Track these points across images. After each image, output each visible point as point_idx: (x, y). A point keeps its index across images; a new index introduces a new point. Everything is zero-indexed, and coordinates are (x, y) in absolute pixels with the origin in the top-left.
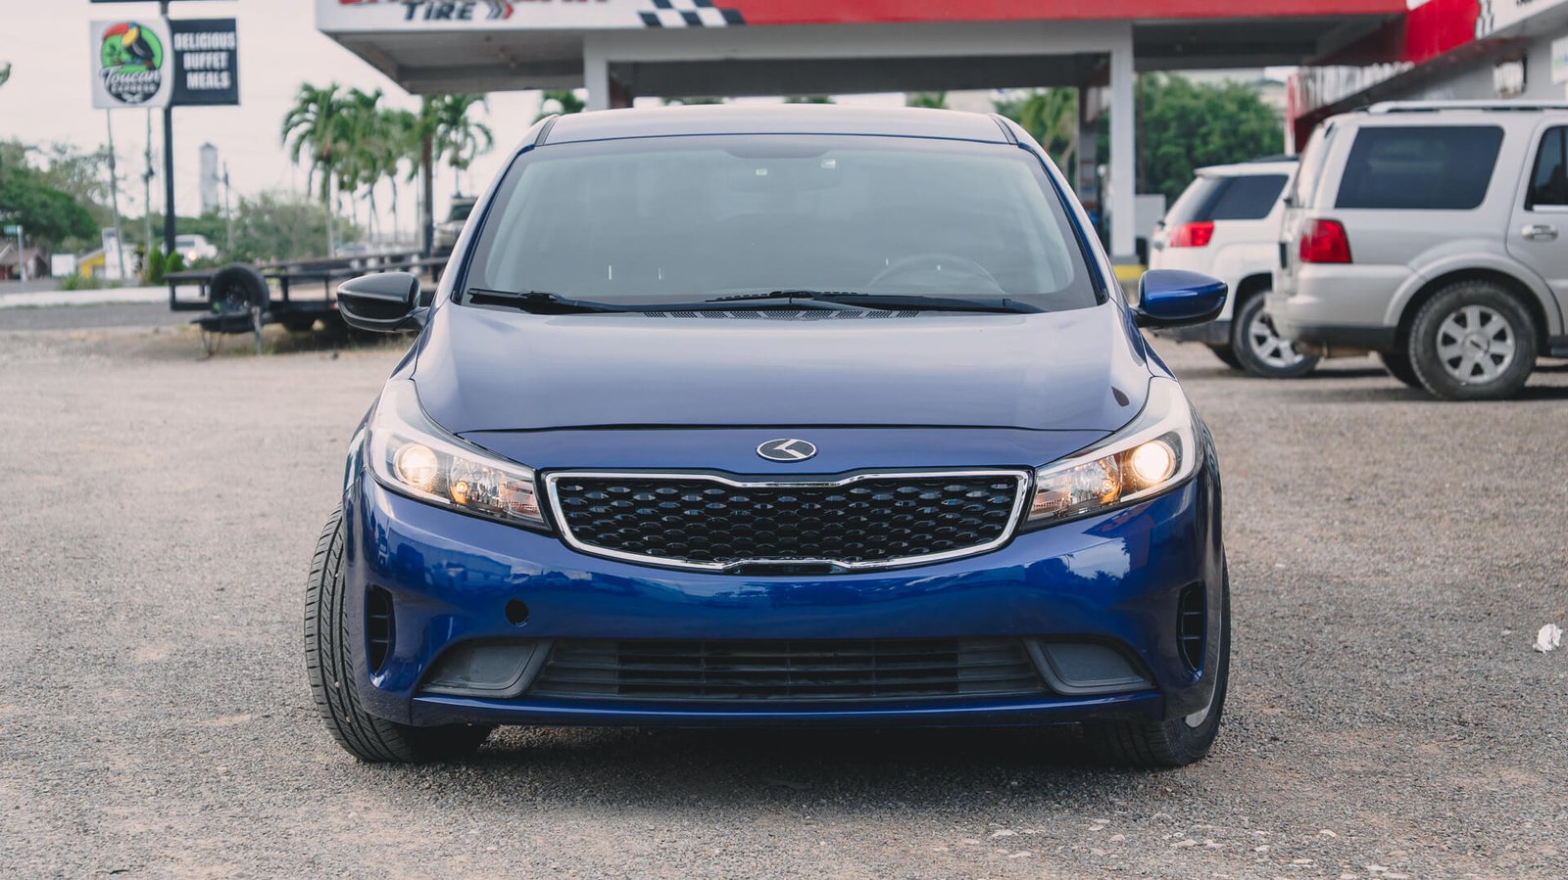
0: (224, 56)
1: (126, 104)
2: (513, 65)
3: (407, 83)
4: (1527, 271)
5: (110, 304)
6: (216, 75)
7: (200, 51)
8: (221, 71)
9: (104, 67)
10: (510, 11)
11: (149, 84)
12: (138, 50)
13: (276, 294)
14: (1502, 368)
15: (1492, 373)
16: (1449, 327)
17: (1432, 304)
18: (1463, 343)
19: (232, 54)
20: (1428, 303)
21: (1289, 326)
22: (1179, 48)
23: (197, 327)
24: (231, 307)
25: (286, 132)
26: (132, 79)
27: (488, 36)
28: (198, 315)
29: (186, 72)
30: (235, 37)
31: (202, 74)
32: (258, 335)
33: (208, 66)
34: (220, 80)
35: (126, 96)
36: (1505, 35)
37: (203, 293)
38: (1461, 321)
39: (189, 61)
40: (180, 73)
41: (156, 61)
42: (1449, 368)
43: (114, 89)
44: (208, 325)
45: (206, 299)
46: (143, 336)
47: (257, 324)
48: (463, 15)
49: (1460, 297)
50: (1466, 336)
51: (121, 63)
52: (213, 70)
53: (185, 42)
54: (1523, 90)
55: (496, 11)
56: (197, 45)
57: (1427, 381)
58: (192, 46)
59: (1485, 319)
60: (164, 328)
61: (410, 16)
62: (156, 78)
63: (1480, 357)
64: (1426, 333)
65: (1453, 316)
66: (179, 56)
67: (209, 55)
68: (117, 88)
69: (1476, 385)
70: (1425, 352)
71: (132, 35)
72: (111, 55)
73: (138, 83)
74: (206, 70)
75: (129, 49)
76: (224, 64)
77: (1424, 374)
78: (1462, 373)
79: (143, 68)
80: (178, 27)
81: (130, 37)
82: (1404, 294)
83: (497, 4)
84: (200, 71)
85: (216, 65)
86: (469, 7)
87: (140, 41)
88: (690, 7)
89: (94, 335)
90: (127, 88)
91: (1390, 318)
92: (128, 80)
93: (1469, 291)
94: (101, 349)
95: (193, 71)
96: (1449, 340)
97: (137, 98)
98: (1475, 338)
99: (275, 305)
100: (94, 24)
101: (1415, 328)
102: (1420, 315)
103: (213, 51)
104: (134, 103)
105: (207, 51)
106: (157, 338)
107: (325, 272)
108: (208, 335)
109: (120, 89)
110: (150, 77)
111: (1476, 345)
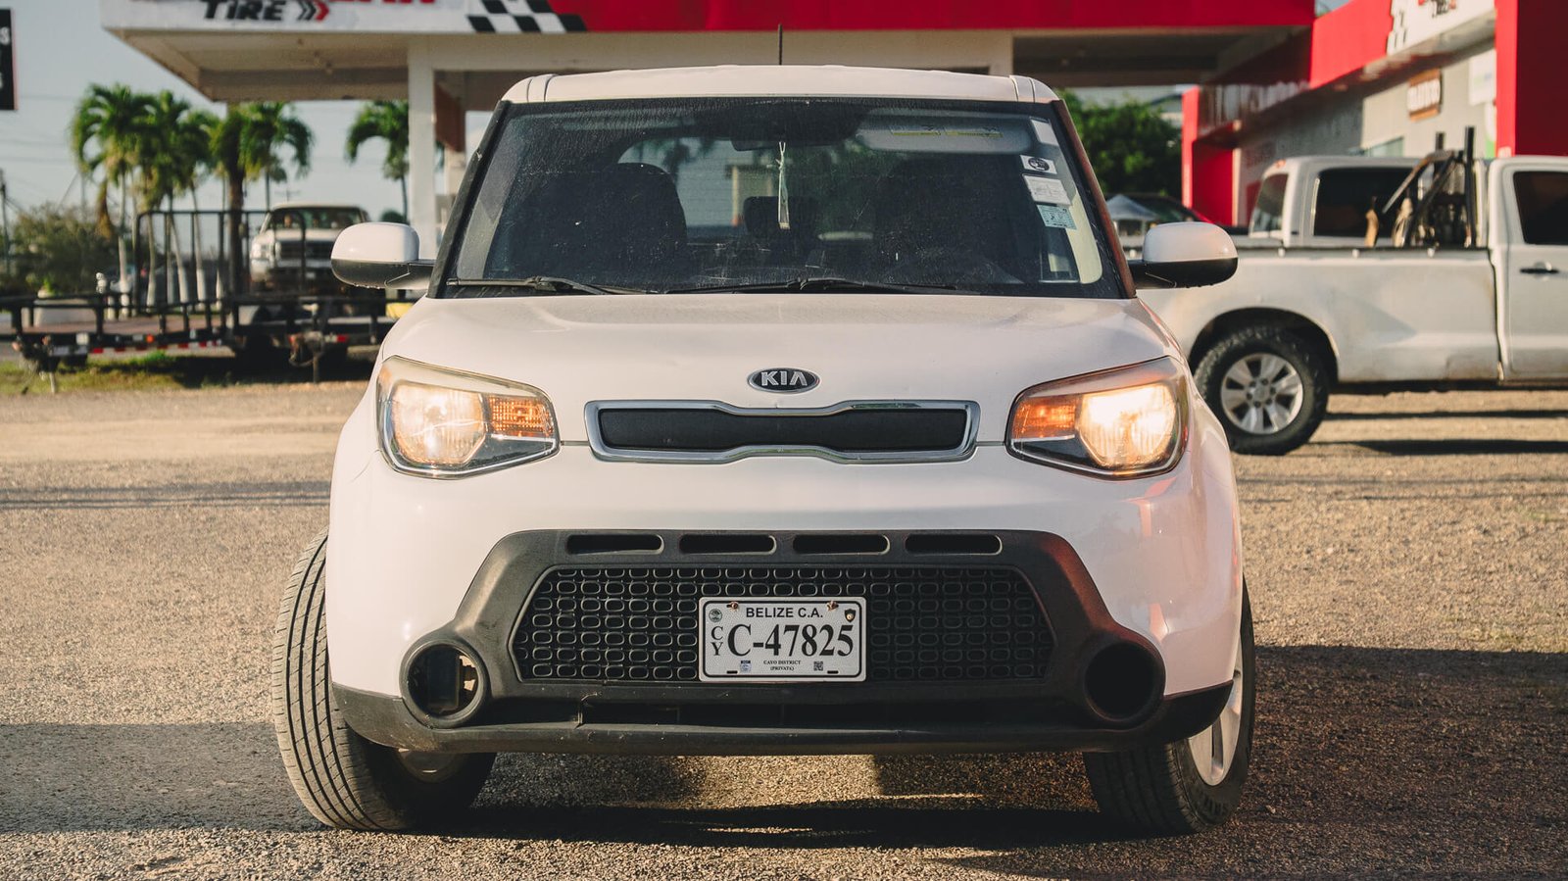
2: (329, 73)
3: (208, 90)
10: (325, 12)
19: (6, 52)
22: (1065, 62)
27: (300, 37)
30: (10, 34)
36: (1421, 52)
48: (272, 15)
61: (211, 15)
83: (310, 4)
86: (278, 7)
88: (524, 10)
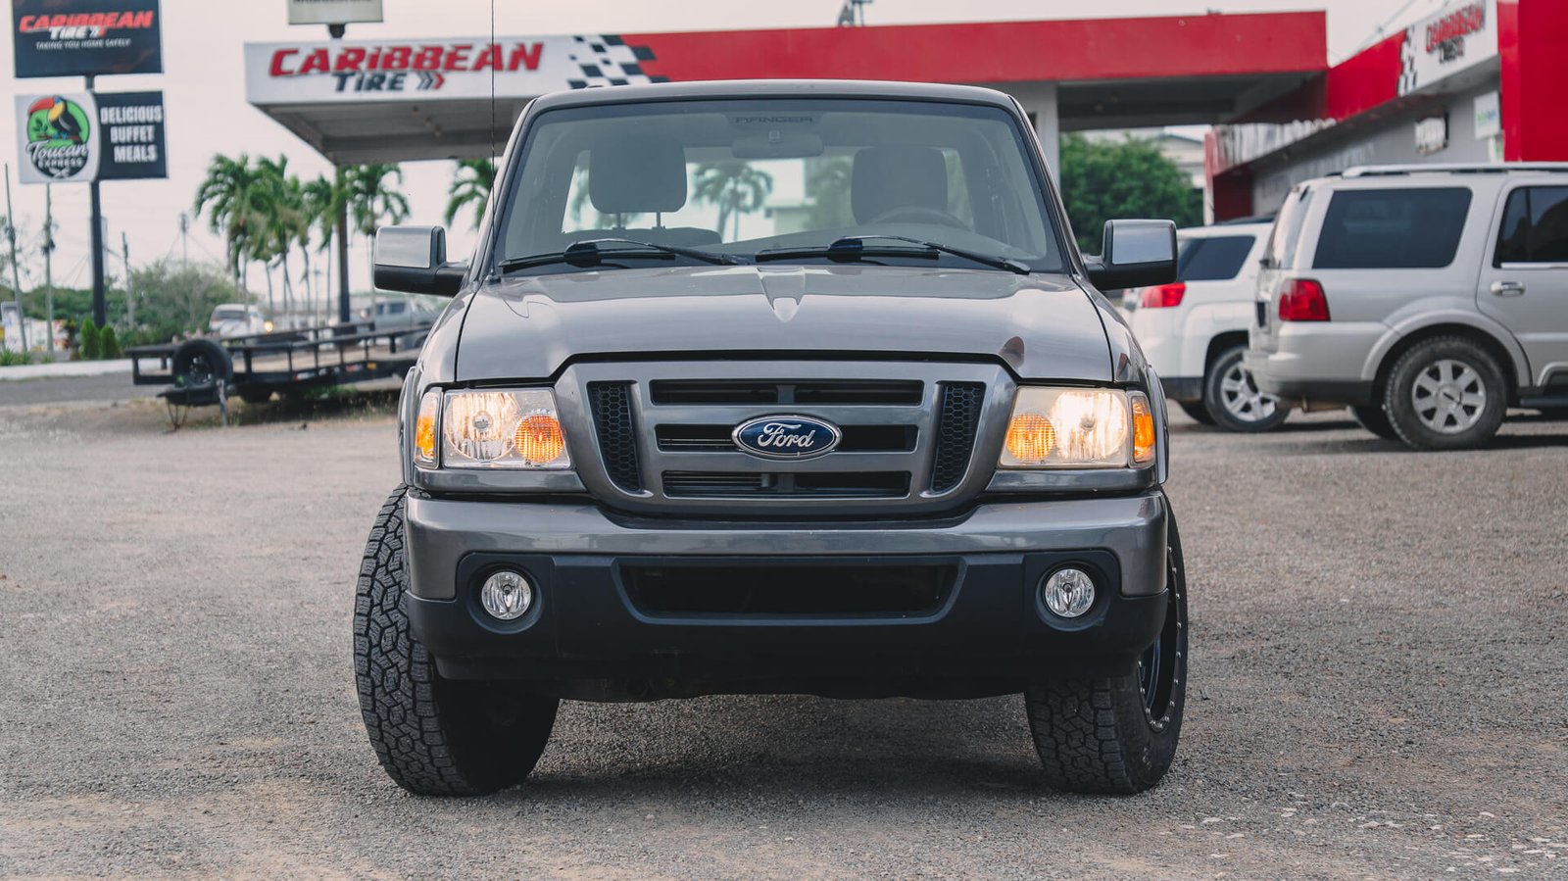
0: (150, 129)
1: (54, 179)
2: (438, 134)
3: (330, 154)
4: (1495, 324)
5: (47, 378)
6: (143, 148)
7: (127, 124)
8: (147, 144)
9: (31, 142)
10: (441, 81)
11: (76, 158)
12: (64, 125)
13: (239, 367)
14: (1474, 419)
15: (1465, 423)
16: (1423, 380)
17: (1407, 358)
18: (1437, 395)
19: (159, 128)
20: (1403, 358)
21: (1270, 382)
23: (163, 400)
24: (195, 380)
25: (200, 203)
26: (59, 154)
27: (415, 106)
28: (164, 388)
29: (114, 145)
30: (162, 111)
31: (130, 148)
32: (223, 409)
33: (135, 139)
34: (147, 153)
35: (53, 171)
36: (1428, 92)
37: (164, 367)
38: (1435, 374)
39: (116, 135)
40: (107, 147)
41: (83, 135)
42: (1423, 420)
43: (40, 164)
44: (173, 398)
45: (169, 372)
46: (103, 410)
47: (222, 397)
48: (394, 85)
49: (1433, 351)
50: (1439, 389)
51: (48, 137)
52: (140, 143)
53: (112, 115)
54: (1445, 146)
55: (427, 81)
56: (124, 120)
57: (1403, 432)
58: (119, 120)
59: (1457, 372)
60: (121, 402)
61: (341, 88)
62: (84, 153)
63: (1453, 408)
64: (1401, 386)
65: (1427, 370)
66: (105, 130)
67: (136, 128)
68: (44, 163)
69: (1449, 435)
70: (1401, 404)
71: (58, 109)
72: (36, 130)
73: (65, 158)
74: (133, 143)
75: (55, 124)
76: (151, 137)
77: (1400, 426)
78: (1437, 424)
79: (70, 142)
80: (103, 101)
81: (56, 112)
82: (1380, 350)
83: (428, 75)
84: (126, 144)
85: (143, 139)
86: (400, 78)
87: (66, 115)
89: (55, 410)
90: (54, 163)
91: (1367, 372)
92: (54, 155)
93: (1442, 345)
94: (63, 423)
95: (120, 144)
96: (1423, 393)
97: (64, 172)
98: (1447, 390)
99: (238, 377)
100: (19, 99)
101: (1390, 382)
102: (1396, 369)
103: (140, 124)
104: (61, 177)
105: (134, 124)
106: (119, 411)
107: (289, 344)
108: (173, 407)
109: (47, 164)
110: (76, 151)
111: (1450, 397)
